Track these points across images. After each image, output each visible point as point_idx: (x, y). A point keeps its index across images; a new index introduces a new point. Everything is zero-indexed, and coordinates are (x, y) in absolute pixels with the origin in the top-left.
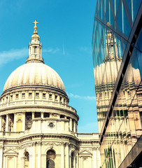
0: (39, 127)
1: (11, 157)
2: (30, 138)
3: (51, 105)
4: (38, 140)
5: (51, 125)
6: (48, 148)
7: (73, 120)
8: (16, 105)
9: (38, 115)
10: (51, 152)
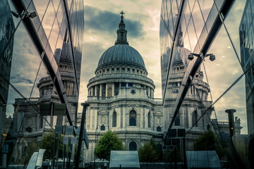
0: (124, 94)
1: (103, 115)
2: (118, 101)
3: (134, 77)
4: (124, 103)
5: (133, 92)
6: (131, 108)
7: (151, 88)
8: (107, 77)
9: (124, 84)
10: (133, 112)
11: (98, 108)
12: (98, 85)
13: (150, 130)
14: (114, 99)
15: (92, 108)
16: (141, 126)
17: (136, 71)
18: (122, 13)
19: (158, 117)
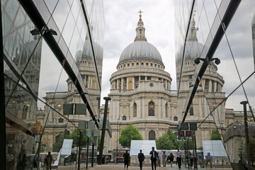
0: (144, 86)
1: (124, 106)
2: (138, 94)
3: (152, 71)
4: (143, 95)
5: (151, 85)
6: (150, 100)
7: (168, 81)
8: (128, 71)
9: (143, 78)
10: (152, 103)
11: (120, 100)
12: (120, 79)
13: (167, 120)
14: (135, 92)
15: (114, 100)
16: (160, 116)
17: (154, 65)
18: (140, 12)
19: (175, 107)
